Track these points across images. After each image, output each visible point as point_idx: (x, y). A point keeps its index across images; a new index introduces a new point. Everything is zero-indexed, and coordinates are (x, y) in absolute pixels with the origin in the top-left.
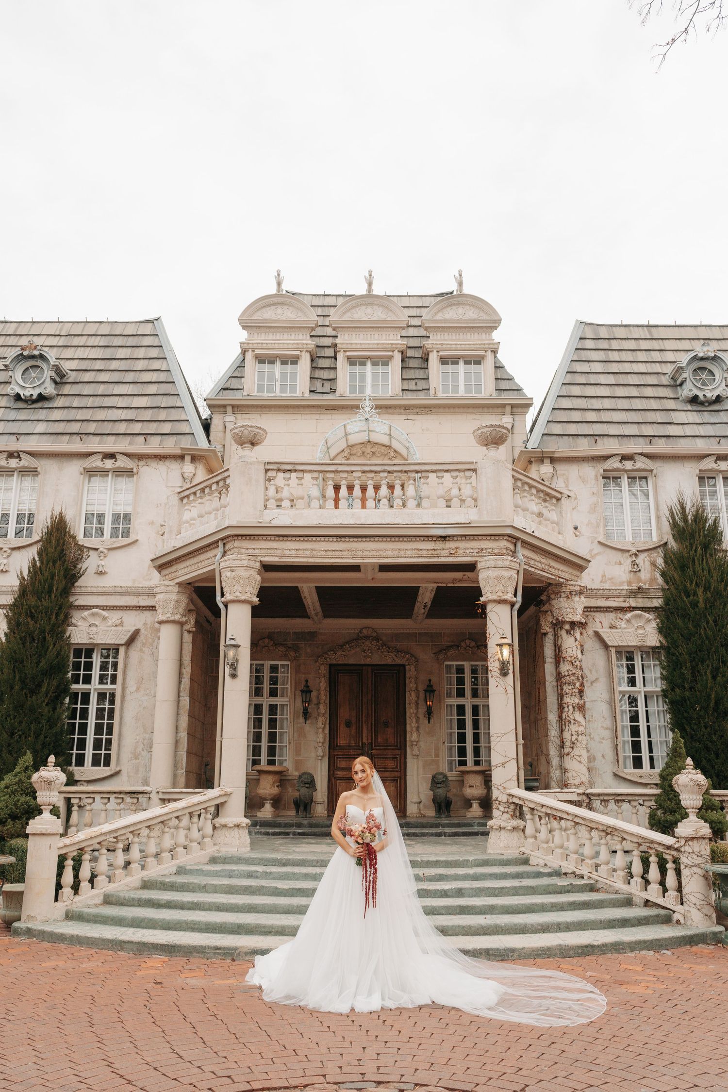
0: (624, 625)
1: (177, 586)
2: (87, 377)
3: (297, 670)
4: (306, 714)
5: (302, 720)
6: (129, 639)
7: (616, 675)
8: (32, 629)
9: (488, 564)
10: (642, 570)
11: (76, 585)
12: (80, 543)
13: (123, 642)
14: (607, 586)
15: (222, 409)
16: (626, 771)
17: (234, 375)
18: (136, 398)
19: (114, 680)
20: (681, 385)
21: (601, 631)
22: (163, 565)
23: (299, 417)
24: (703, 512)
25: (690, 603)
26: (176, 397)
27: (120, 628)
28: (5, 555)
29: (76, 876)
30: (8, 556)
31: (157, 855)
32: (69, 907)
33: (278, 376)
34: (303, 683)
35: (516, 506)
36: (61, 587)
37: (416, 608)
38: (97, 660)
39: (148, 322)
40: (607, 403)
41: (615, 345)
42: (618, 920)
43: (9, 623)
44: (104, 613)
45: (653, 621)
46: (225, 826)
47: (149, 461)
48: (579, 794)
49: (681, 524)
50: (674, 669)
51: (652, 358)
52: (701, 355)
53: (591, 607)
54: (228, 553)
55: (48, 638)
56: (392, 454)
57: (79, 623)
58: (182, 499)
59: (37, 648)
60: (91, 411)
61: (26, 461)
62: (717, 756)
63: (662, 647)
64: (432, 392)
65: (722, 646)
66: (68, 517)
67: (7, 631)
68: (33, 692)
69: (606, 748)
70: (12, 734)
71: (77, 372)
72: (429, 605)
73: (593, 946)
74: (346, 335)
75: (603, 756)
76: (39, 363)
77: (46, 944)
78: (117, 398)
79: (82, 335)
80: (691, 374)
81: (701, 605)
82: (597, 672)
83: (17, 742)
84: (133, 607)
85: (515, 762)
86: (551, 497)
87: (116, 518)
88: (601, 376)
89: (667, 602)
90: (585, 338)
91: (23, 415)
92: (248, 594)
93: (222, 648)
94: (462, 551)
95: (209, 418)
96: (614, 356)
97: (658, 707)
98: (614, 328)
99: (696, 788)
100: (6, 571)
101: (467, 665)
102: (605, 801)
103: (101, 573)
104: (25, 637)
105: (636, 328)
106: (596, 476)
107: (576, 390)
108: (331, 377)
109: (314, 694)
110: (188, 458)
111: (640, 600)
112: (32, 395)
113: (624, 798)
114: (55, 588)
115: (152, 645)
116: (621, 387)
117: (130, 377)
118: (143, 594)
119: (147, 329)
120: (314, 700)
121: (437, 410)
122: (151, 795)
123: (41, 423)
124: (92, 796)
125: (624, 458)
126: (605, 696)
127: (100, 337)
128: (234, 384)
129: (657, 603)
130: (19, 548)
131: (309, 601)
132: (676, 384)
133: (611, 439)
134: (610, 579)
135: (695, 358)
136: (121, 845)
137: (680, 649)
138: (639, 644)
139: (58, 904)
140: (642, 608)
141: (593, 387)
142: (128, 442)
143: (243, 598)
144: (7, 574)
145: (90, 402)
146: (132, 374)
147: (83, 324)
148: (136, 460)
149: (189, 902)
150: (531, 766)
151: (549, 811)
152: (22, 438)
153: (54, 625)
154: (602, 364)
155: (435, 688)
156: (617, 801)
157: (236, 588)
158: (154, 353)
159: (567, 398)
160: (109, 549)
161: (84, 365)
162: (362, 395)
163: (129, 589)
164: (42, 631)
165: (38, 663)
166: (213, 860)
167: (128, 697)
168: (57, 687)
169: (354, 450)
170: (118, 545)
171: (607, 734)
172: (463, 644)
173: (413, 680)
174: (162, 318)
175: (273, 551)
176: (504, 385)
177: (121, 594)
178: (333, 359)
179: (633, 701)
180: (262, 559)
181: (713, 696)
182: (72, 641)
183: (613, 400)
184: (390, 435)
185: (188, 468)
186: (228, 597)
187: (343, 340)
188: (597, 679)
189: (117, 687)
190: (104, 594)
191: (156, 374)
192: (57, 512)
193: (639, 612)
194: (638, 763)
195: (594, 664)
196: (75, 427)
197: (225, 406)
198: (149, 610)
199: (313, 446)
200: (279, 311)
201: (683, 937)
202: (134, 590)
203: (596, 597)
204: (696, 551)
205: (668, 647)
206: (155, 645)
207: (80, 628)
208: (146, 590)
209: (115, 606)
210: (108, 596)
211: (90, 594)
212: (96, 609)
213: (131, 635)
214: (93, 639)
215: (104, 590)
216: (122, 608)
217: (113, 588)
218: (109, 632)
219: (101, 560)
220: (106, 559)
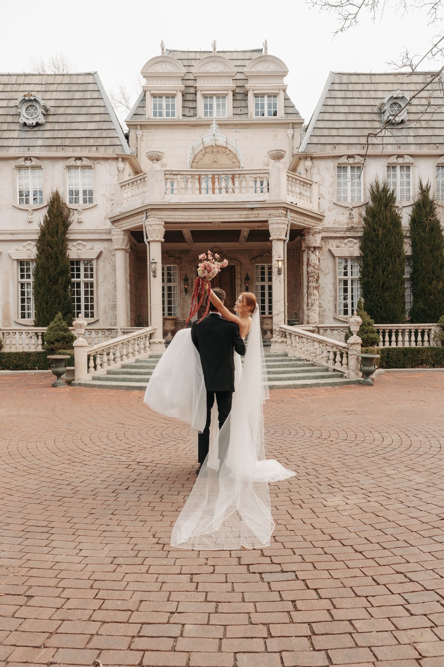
0: (343, 246)
1: (123, 232)
2: (61, 111)
3: (181, 269)
4: (186, 291)
5: (184, 294)
6: (98, 256)
7: (337, 270)
8: (50, 252)
9: (273, 222)
10: (354, 217)
11: (69, 229)
12: (68, 207)
13: (95, 258)
14: (336, 226)
15: (134, 127)
16: (340, 316)
17: (140, 106)
18: (89, 124)
19: (92, 276)
20: (384, 113)
21: (331, 249)
22: (115, 221)
23: (177, 131)
24: (387, 186)
25: (375, 235)
26: (111, 122)
27: (92, 251)
29: (95, 363)
30: (32, 214)
31: (127, 355)
32: (94, 375)
33: (164, 106)
34: (184, 276)
35: (288, 191)
36: (62, 231)
37: (240, 239)
38: (82, 267)
39: (89, 74)
40: (343, 124)
41: (351, 87)
42: (320, 376)
43: (38, 249)
44: (84, 243)
45: (358, 244)
46: (154, 343)
47: (99, 161)
48: (313, 327)
49: (376, 193)
50: (365, 268)
51: (370, 96)
52: (395, 96)
53: (327, 237)
54: (148, 217)
55: (59, 257)
56: (228, 152)
57: (72, 248)
58: (122, 187)
59: (54, 261)
60: (66, 132)
61: (35, 162)
62: (381, 309)
63: (361, 256)
64: (249, 115)
65: (388, 256)
66: (60, 193)
67: (37, 253)
68: (55, 283)
69: (331, 306)
70: (47, 304)
71: (55, 108)
72: (247, 237)
73: (307, 385)
74: (202, 81)
75: (329, 309)
76: (34, 104)
77: (88, 388)
78: (79, 124)
79: (54, 84)
80: (389, 107)
81: (380, 236)
82: (329, 269)
83: (50, 307)
84: (98, 239)
85: (283, 313)
86: (307, 184)
87: (85, 192)
88: (341, 107)
89: (365, 234)
90: (335, 83)
91: (29, 135)
92: (159, 237)
93: (148, 263)
94: (261, 215)
95: (128, 133)
96: (350, 95)
97: (357, 286)
98: (351, 76)
99: (357, 323)
100: (32, 222)
101: (266, 265)
102: (325, 330)
103: (80, 222)
104: (48, 256)
105: (363, 76)
106: (334, 167)
107: (327, 117)
108: (194, 106)
109: (190, 281)
110: (120, 159)
111: (352, 233)
112: (33, 123)
113: (334, 328)
114: (59, 231)
115: (109, 258)
116: (351, 114)
117: (84, 110)
118: (103, 233)
119: (90, 79)
120: (190, 284)
121: (252, 126)
122: (118, 330)
123: (39, 139)
124: (91, 331)
125: (349, 157)
126: (332, 281)
127: (64, 85)
128: (140, 111)
129: (360, 234)
130: (37, 210)
131: (187, 236)
132: (381, 113)
133: (343, 146)
134: (338, 222)
135: (392, 98)
136: (105, 353)
137: (369, 258)
138: (350, 255)
139: (89, 374)
140: (353, 237)
141: (336, 114)
142: (87, 150)
143: (157, 239)
144: (32, 223)
145: (64, 126)
146: (85, 108)
147: (54, 76)
148: (93, 161)
149: (144, 372)
150: (296, 314)
151: (297, 334)
152: (31, 148)
153: (61, 250)
154: (342, 99)
155: (250, 277)
156: (331, 330)
157: (153, 235)
158: (96, 95)
159: (322, 121)
160: (83, 210)
161: (58, 103)
162: (211, 118)
163: (95, 231)
164: (56, 254)
165: (56, 269)
166: (151, 357)
167: (100, 285)
168: (66, 280)
169: (208, 150)
170: (88, 207)
171: (332, 299)
172: (264, 255)
173: (239, 274)
174: (98, 72)
175: (170, 216)
176: (290, 110)
177: (91, 233)
178: (194, 95)
179: (346, 283)
180: (166, 220)
181: (381, 281)
182: (70, 258)
183: (346, 122)
184: (227, 142)
185: (121, 165)
186: (150, 239)
187: (199, 84)
188: (328, 273)
189: (94, 280)
190: (82, 233)
191: (98, 108)
192: (55, 191)
193: (351, 239)
194: (346, 312)
195: (327, 265)
196: (58, 142)
197: (136, 125)
199: (185, 148)
200: (164, 66)
201: (345, 382)
202: (98, 231)
203: (330, 232)
204: (381, 208)
205: (364, 257)
206: (110, 258)
207: (73, 251)
208: (104, 231)
209: (89, 240)
210: (85, 234)
211: (76, 233)
212: (79, 241)
213: (98, 254)
214: (80, 256)
215: (82, 231)
216: (92, 240)
217: (87, 230)
218: (87, 252)
219: (80, 215)
220: (82, 215)
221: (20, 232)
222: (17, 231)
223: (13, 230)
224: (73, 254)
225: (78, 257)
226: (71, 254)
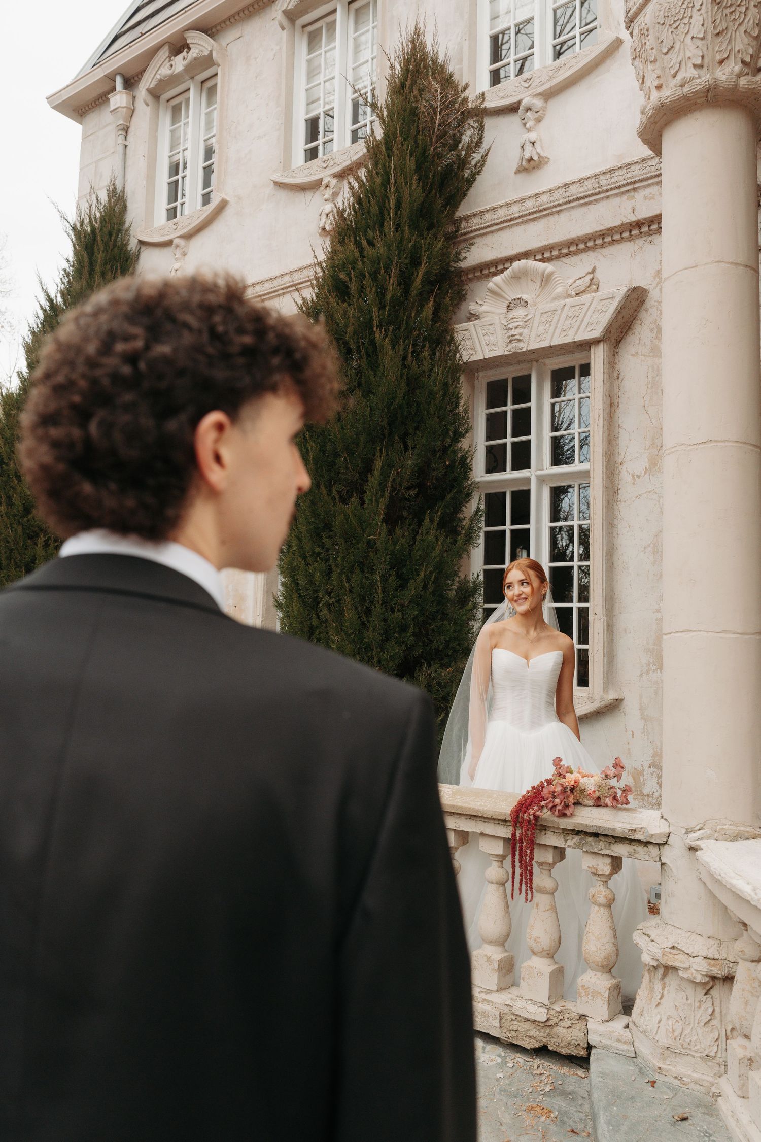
6: (614, 320)
13: (597, 333)
27: (587, 297)
38: (540, 404)
44: (544, 266)
57: (484, 308)
84: (621, 229)
87: (564, 15)
103: (530, 164)
160: (546, 95)
163: (603, 181)
167: (627, 490)
170: (571, 74)
182: (469, 357)
189: (593, 465)
190: (539, 214)
207: (486, 320)
208: (653, 167)
209: (572, 243)
210: (551, 218)
211: (506, 227)
212: (523, 261)
213: (619, 312)
214: (519, 340)
215: (537, 204)
216: (590, 244)
217: (561, 191)
218: (558, 312)
219: (529, 130)
220: (542, 124)
221: (285, 286)
222: (276, 283)
223: (262, 282)
224: (486, 337)
225: (510, 346)
226: (477, 340)
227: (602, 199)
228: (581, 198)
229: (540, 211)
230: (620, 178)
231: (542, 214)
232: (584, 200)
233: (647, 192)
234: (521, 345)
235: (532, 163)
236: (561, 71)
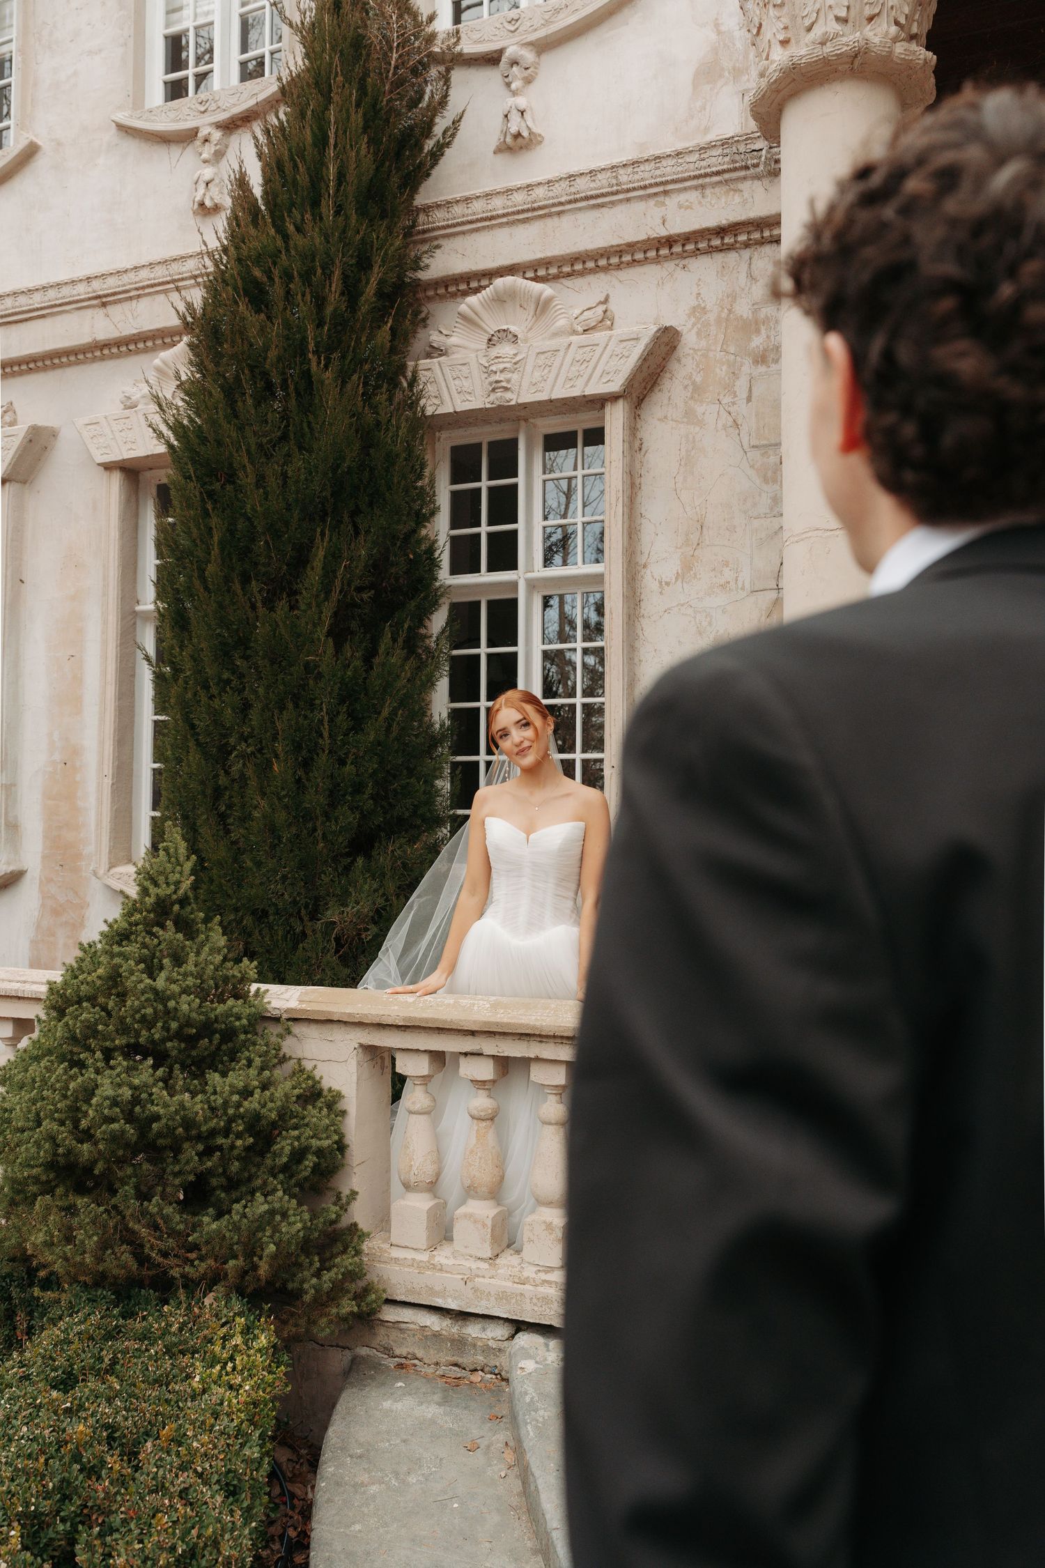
6: (639, 369)
13: (615, 386)
19: (597, 545)
27: (599, 336)
28: (207, 152)
38: (528, 482)
44: (539, 288)
57: (453, 340)
84: (646, 245)
100: (215, 208)
115: (729, 389)
118: (683, 183)
130: (244, 119)
144: (220, 216)
163: (624, 176)
167: (653, 603)
189: (609, 567)
190: (530, 214)
198: (711, 250)
206: (741, 386)
207: (457, 357)
208: (691, 165)
209: (577, 259)
210: (550, 222)
211: (484, 228)
212: (509, 279)
213: (645, 358)
214: (506, 389)
215: (529, 199)
216: (602, 262)
217: (564, 184)
218: (561, 353)
219: (515, 93)
220: (532, 87)
221: (141, 284)
222: (126, 278)
223: (103, 275)
224: (457, 382)
225: (493, 397)
226: (443, 384)
227: (621, 201)
228: (592, 197)
229: (534, 209)
230: (647, 175)
231: (536, 213)
232: (596, 201)
233: (683, 197)
234: (508, 395)
235: (520, 140)
236: (561, 15)
